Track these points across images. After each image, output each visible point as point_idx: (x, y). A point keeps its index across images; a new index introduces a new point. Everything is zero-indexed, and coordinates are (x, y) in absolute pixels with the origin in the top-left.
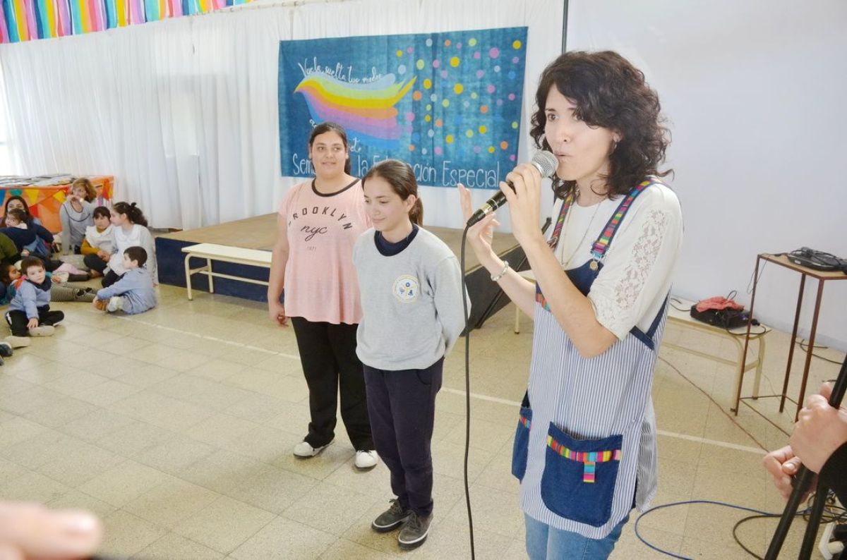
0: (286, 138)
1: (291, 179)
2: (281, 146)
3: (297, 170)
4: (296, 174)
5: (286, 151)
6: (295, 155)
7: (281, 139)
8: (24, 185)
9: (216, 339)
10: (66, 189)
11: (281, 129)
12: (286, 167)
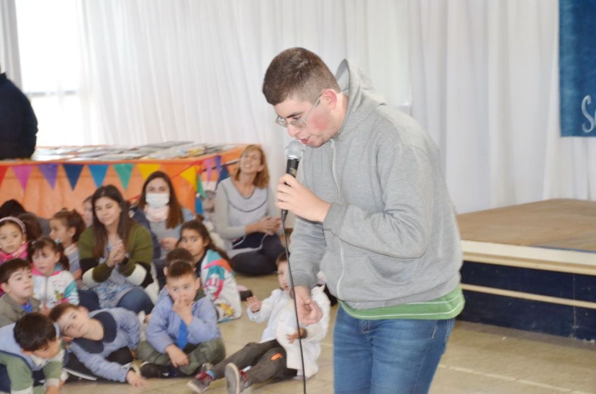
0: (571, 69)
1: (578, 140)
2: (562, 84)
3: (588, 125)
4: (587, 131)
5: (569, 92)
6: (587, 98)
7: (562, 72)
8: (135, 158)
9: (470, 371)
10: (200, 163)
11: (561, 54)
12: (569, 120)
